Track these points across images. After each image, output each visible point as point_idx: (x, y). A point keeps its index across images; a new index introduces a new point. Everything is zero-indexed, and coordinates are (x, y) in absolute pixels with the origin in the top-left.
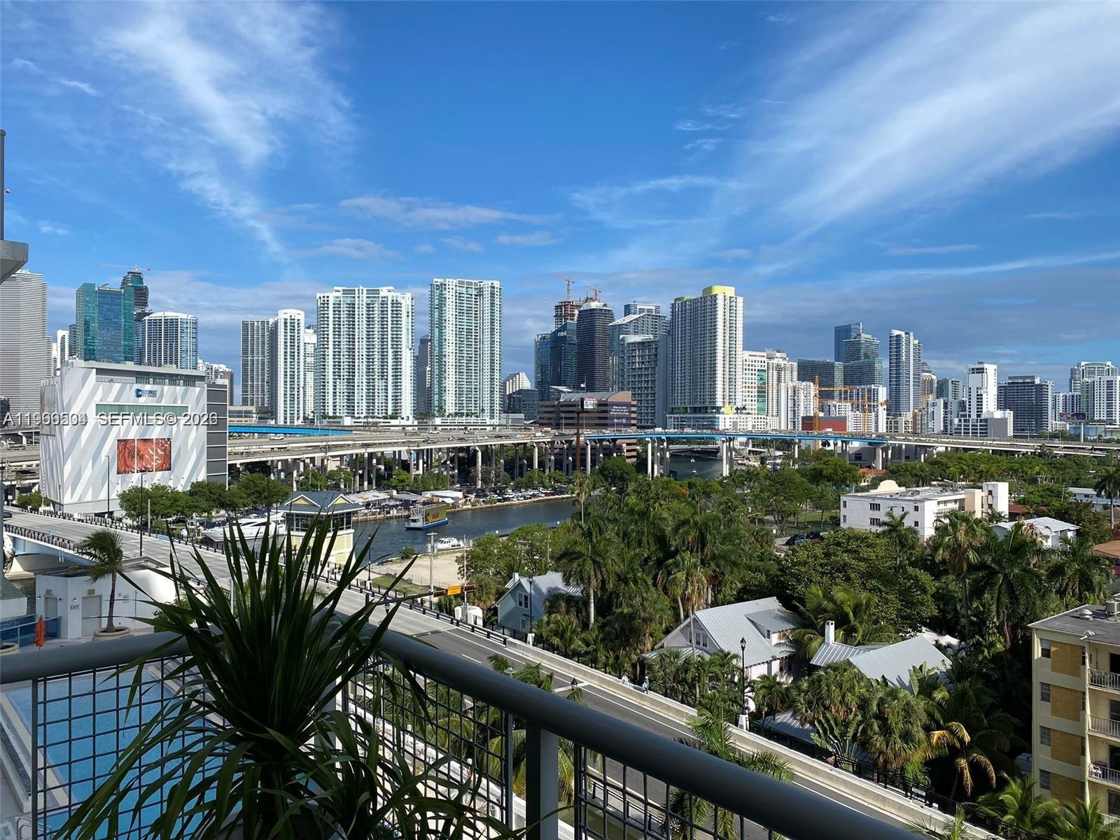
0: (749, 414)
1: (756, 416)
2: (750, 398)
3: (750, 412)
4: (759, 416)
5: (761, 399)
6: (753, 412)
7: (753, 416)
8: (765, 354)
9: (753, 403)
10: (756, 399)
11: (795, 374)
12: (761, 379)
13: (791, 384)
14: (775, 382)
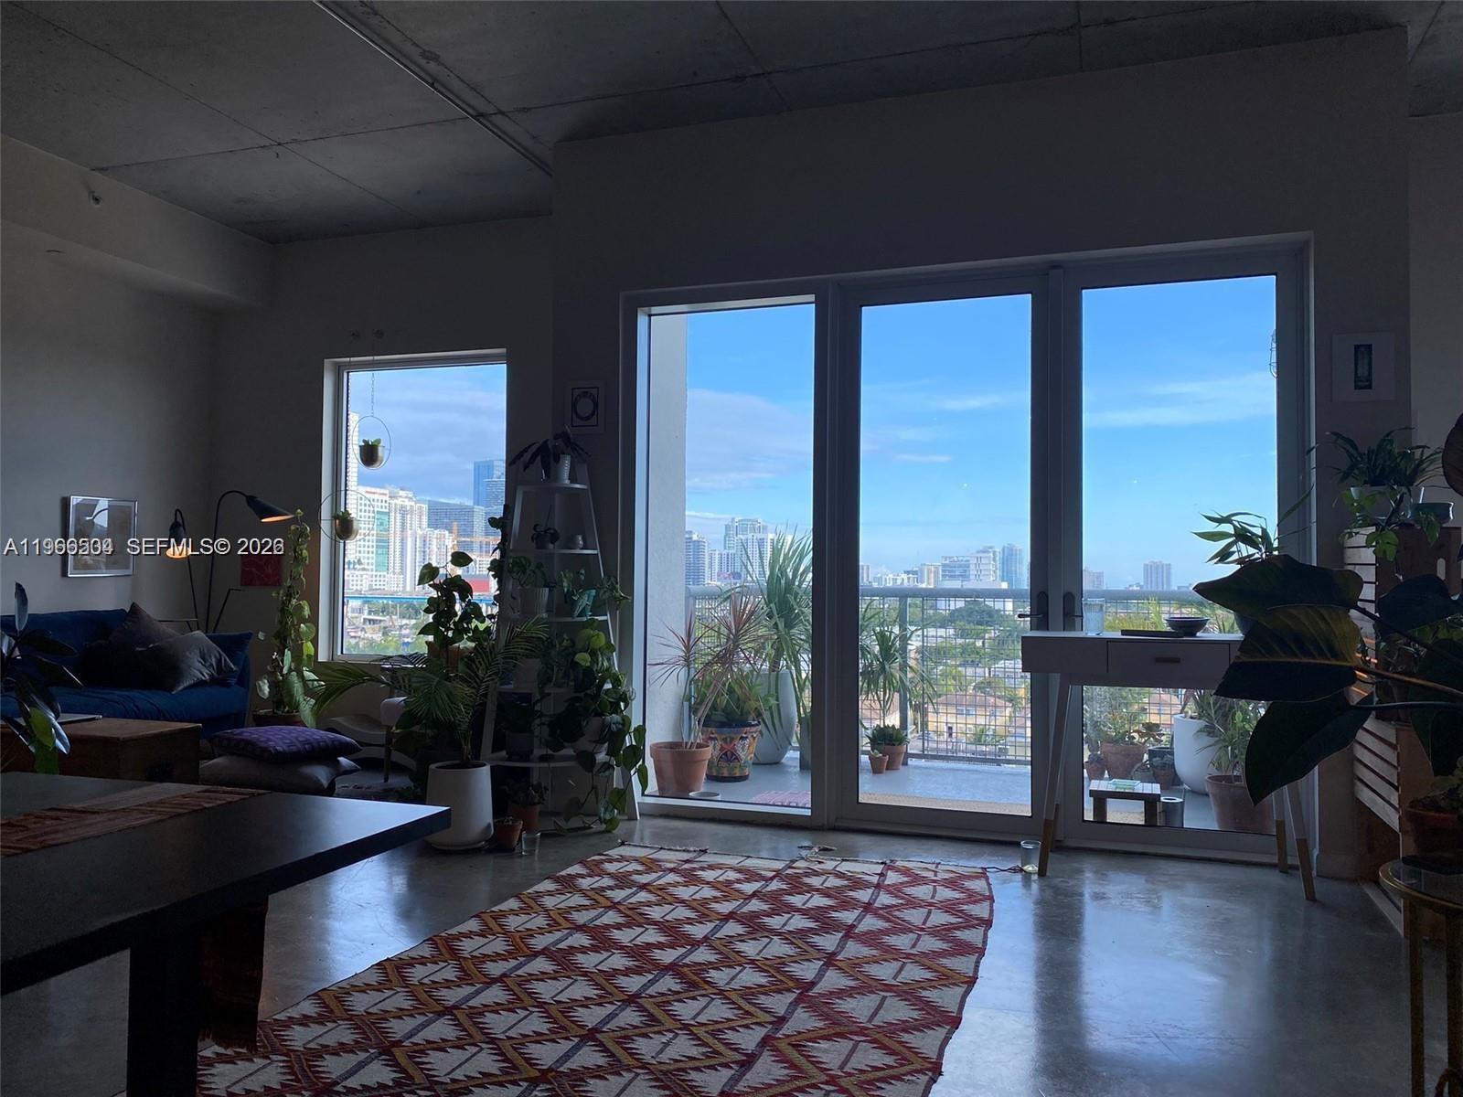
0: (364, 569)
1: (374, 573)
2: (366, 549)
3: (366, 567)
4: (378, 574)
5: (380, 551)
6: (370, 567)
7: (370, 573)
8: (387, 492)
9: (370, 555)
10: (374, 549)
11: (425, 519)
12: (381, 524)
13: (419, 532)
14: (398, 530)
